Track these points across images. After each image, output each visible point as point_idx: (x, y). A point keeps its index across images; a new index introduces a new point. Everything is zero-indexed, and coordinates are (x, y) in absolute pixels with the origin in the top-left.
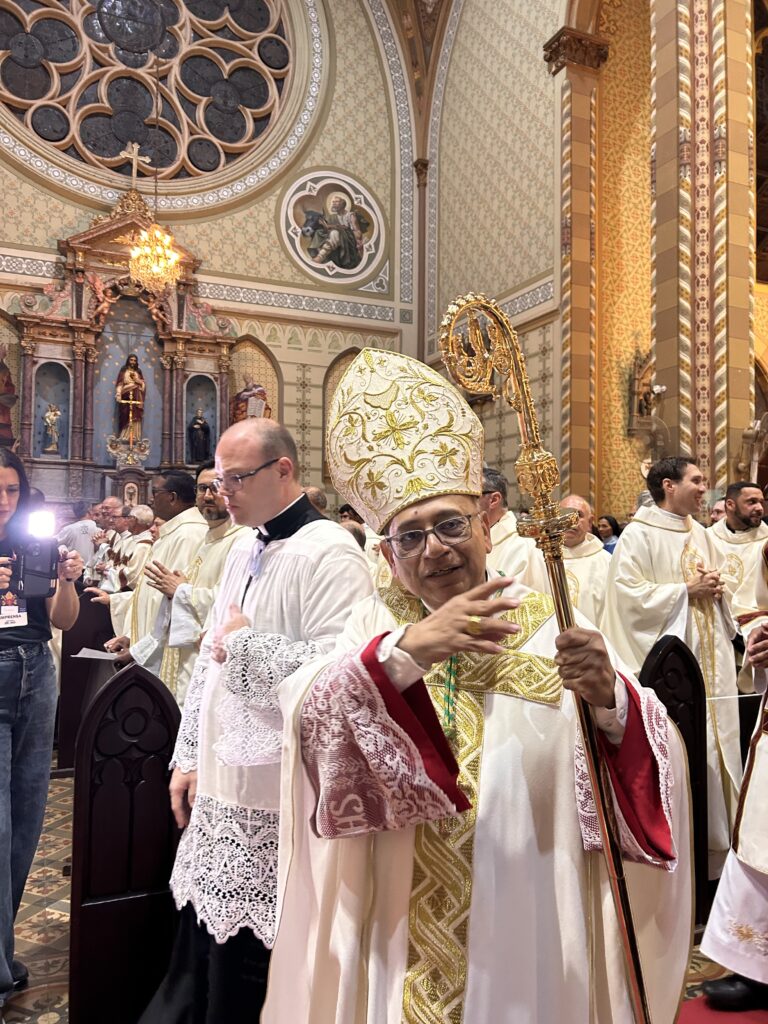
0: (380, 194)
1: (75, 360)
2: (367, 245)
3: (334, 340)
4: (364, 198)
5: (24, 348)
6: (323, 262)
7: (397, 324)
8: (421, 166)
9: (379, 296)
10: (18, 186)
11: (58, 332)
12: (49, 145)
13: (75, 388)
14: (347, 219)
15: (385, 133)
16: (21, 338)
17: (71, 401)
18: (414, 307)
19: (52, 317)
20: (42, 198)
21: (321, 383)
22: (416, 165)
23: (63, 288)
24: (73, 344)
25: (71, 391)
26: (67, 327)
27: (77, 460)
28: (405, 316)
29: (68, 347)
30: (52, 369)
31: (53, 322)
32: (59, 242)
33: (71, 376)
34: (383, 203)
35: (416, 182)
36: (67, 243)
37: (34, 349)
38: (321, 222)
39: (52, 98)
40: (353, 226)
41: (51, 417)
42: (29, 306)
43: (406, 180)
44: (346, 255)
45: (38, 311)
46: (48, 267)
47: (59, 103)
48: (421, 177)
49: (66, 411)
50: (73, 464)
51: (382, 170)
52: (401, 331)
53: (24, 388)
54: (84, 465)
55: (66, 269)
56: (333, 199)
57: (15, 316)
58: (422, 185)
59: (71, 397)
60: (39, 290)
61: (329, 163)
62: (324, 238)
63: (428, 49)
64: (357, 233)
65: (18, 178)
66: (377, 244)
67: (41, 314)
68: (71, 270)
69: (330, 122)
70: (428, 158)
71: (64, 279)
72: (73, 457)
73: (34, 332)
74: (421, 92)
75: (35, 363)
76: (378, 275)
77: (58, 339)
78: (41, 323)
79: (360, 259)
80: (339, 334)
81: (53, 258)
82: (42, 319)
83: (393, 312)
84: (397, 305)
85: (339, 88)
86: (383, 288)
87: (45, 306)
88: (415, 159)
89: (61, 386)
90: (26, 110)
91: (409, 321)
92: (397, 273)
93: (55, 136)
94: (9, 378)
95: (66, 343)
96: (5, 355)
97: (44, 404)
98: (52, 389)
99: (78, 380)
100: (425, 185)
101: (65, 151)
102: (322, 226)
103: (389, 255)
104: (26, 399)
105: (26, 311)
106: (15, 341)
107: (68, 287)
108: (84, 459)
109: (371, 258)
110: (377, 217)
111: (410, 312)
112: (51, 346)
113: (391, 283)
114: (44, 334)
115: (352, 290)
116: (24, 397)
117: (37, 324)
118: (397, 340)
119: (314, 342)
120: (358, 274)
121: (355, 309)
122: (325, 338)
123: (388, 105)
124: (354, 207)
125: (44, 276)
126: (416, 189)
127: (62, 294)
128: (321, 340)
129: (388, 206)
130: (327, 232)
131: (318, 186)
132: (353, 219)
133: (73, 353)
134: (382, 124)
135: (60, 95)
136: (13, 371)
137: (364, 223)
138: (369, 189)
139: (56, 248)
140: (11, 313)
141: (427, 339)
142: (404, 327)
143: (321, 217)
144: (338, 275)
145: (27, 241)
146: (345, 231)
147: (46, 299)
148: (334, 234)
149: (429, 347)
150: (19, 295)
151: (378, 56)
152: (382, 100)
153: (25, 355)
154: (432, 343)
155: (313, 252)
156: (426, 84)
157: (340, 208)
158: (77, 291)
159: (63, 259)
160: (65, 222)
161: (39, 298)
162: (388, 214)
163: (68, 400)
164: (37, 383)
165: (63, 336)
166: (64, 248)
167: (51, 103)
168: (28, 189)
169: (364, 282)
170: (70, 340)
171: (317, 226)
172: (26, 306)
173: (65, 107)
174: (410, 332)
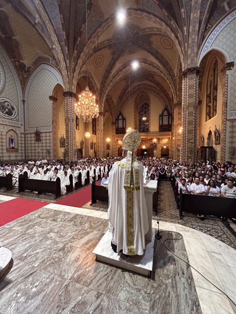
0: (16, 104)
2: (14, 112)
3: (8, 128)
4: (13, 104)
6: (5, 114)
8: (24, 101)
9: (16, 121)
15: (17, 94)
18: (23, 123)
21: (5, 135)
28: (21, 125)
40: (11, 109)
43: (21, 103)
44: (10, 113)
51: (16, 100)
58: (24, 104)
61: (5, 97)
62: (5, 110)
63: (25, 83)
66: (16, 112)
69: (5, 90)
74: (23, 89)
76: (16, 118)
79: (12, 115)
84: (20, 123)
85: (7, 84)
88: (22, 100)
92: (20, 117)
103: (18, 114)
109: (15, 115)
110: (15, 108)
113: (19, 119)
115: (11, 119)
118: (20, 128)
119: (4, 128)
120: (12, 117)
121: (12, 123)
123: (17, 89)
126: (23, 105)
128: (5, 127)
129: (17, 106)
131: (4, 101)
134: (16, 92)
137: (13, 109)
141: (26, 129)
143: (4, 106)
144: (8, 117)
148: (7, 110)
151: (14, 80)
152: (15, 88)
155: (3, 112)
156: (24, 88)
157: (8, 105)
162: (18, 108)
169: (13, 118)
171: (3, 108)
174: (23, 127)
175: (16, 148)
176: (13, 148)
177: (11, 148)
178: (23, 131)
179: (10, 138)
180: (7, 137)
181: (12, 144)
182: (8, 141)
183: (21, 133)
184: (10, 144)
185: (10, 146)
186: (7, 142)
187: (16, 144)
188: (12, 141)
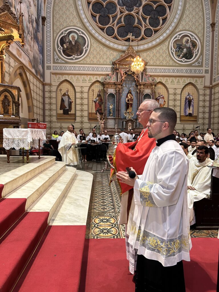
0: (200, 35)
1: (116, 92)
2: (195, 51)
3: (184, 80)
4: (194, 38)
5: (105, 90)
6: (181, 58)
7: (204, 74)
8: (213, 25)
9: (198, 66)
10: (103, 49)
11: (112, 85)
12: (110, 37)
13: (116, 99)
14: (189, 44)
15: (202, 17)
16: (104, 88)
17: (116, 103)
18: (209, 69)
19: (111, 82)
20: (108, 51)
21: (180, 93)
22: (211, 25)
23: (113, 74)
24: (116, 88)
25: (116, 100)
26: (115, 84)
27: (117, 118)
28: (206, 71)
29: (115, 89)
30: (111, 95)
31: (111, 83)
32: (113, 62)
33: (116, 96)
34: (200, 38)
35: (211, 30)
36: (115, 62)
37: (107, 90)
38: (181, 47)
39: (110, 25)
40: (191, 47)
41: (111, 107)
42: (106, 79)
43: (208, 29)
44: (189, 55)
45: (108, 81)
46: (110, 69)
47: (112, 25)
48: (213, 28)
49: (114, 105)
50: (116, 118)
51: (200, 28)
52: (205, 76)
53: (105, 100)
54: (119, 119)
55: (114, 69)
56: (185, 39)
57: (103, 82)
58: (213, 31)
59: (116, 102)
60: (108, 75)
61: (184, 29)
62: (182, 52)
64: (192, 49)
65: (103, 47)
66: (198, 51)
67: (109, 81)
68: (115, 69)
69: (184, 16)
70: (215, 22)
71: (114, 71)
72: (116, 117)
73: (107, 86)
75: (107, 94)
76: (198, 60)
77: (112, 87)
78: (109, 84)
79: (193, 56)
80: (186, 79)
81: (111, 66)
82: (109, 83)
83: (203, 71)
84: (204, 68)
86: (200, 64)
87: (109, 79)
88: (211, 23)
89: (113, 99)
90: (104, 29)
91: (208, 73)
92: (204, 59)
93: (111, 34)
94: (101, 98)
95: (114, 88)
96: (100, 92)
97: (109, 104)
98: (111, 100)
99: (117, 97)
100: (214, 30)
101: (113, 38)
102: (181, 48)
103: (202, 54)
104: (105, 103)
105: (105, 81)
106: (102, 88)
107: (115, 74)
108: (119, 117)
109: (196, 55)
110: (198, 43)
111: (208, 70)
112: (111, 89)
113: (202, 62)
114: (109, 86)
115: (190, 65)
116: (105, 102)
117: (108, 84)
118: (204, 78)
119: (178, 82)
121: (191, 71)
122: (182, 80)
123: (203, 8)
124: (191, 41)
125: (109, 71)
126: (211, 33)
127: (113, 76)
128: (180, 81)
129: (202, 39)
130: (183, 49)
131: (181, 36)
132: (191, 44)
133: (116, 91)
134: (201, 14)
135: (112, 23)
136: (102, 96)
137: (194, 45)
138: (196, 35)
139: (112, 63)
140: (102, 82)
141: (213, 78)
142: (206, 75)
144: (186, 62)
145: (105, 63)
146: (189, 49)
147: (110, 77)
148: (185, 50)
149: (214, 80)
150: (104, 77)
152: (201, 6)
153: (105, 92)
154: (215, 79)
155: (179, 56)
157: (187, 42)
158: (117, 74)
159: (113, 66)
160: (114, 57)
161: (108, 77)
162: (202, 41)
163: (115, 102)
164: (108, 99)
165: (114, 86)
166: (114, 64)
167: (110, 26)
168: (105, 49)
169: (194, 63)
170: (115, 87)
171: (180, 48)
172: (105, 79)
173: (113, 26)
174: (208, 76)
175: (194, 115)
176: (190, 115)
177: (187, 116)
178: (208, 84)
179: (186, 99)
180: (182, 98)
181: (189, 108)
182: (184, 103)
183: (205, 87)
184: (185, 109)
185: (185, 112)
186: (182, 105)
187: (195, 109)
188: (189, 102)
